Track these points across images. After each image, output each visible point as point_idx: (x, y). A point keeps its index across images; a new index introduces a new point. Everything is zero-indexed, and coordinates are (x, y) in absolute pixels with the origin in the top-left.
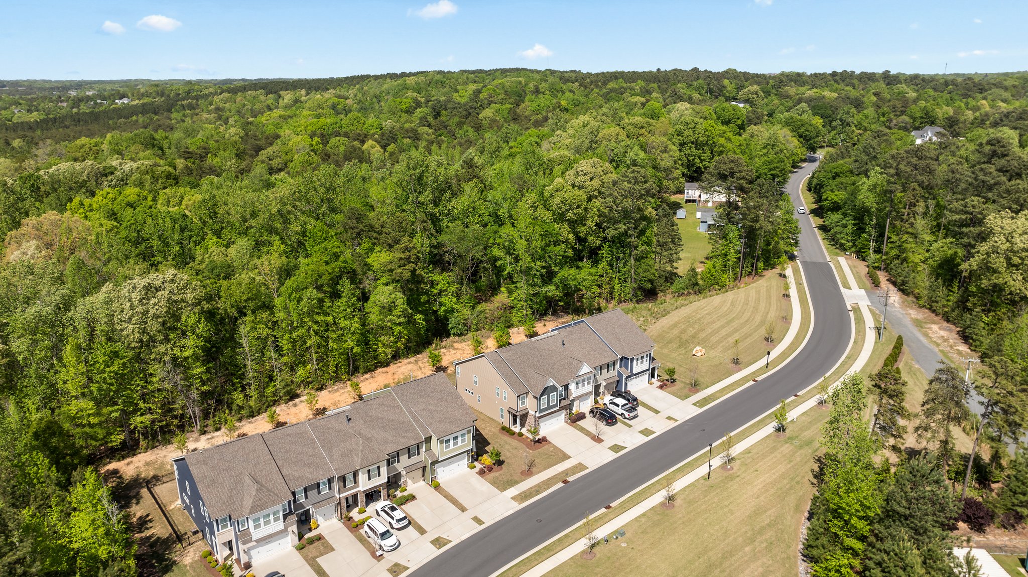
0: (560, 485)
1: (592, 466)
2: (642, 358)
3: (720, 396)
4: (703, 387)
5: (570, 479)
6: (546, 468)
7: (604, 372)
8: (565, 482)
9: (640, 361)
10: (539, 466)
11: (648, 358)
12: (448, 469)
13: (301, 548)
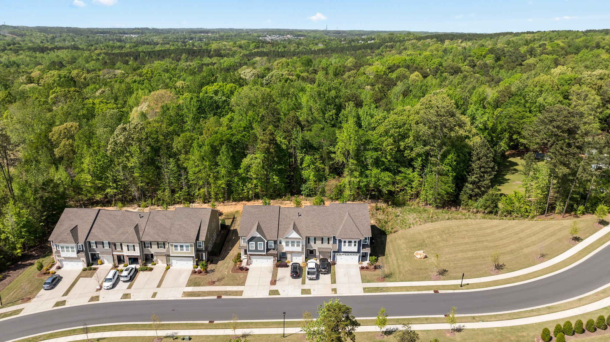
0: (215, 297)
1: (245, 296)
2: (350, 242)
3: (391, 291)
4: (391, 279)
5: (224, 297)
6: (223, 285)
7: (319, 242)
8: (219, 297)
9: (347, 244)
10: (222, 282)
11: (357, 244)
12: (180, 263)
13: (84, 270)
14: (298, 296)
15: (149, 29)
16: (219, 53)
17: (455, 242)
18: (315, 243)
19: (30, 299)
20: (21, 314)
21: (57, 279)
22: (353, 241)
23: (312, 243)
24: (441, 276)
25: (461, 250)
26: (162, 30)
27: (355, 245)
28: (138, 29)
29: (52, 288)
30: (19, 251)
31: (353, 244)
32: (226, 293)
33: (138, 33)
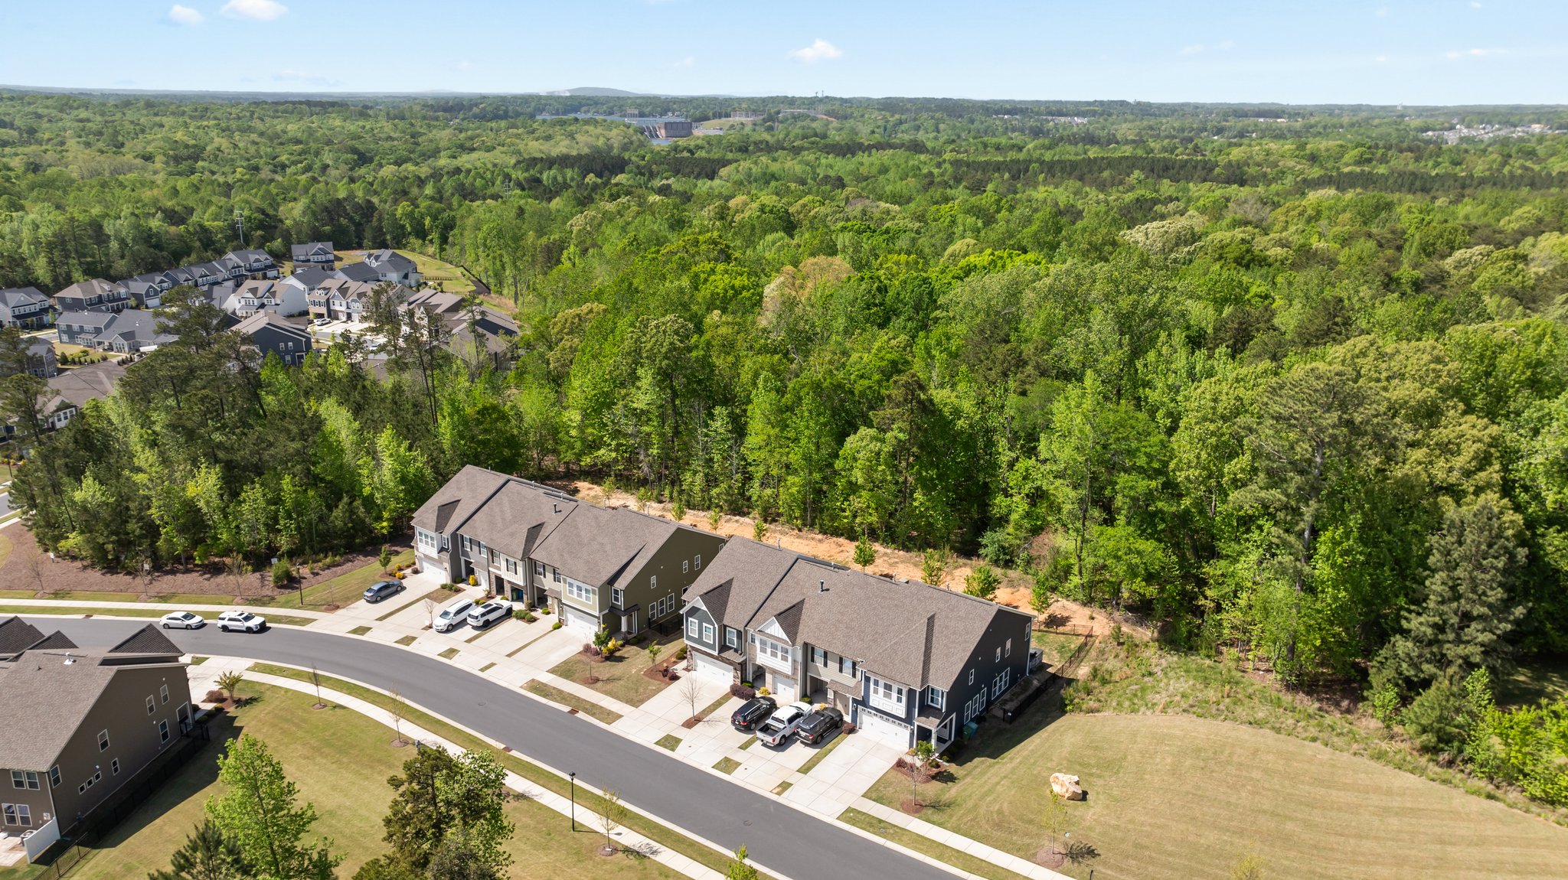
0: (568, 709)
1: (615, 728)
2: (888, 687)
3: (900, 842)
4: (936, 817)
5: (581, 715)
6: (607, 693)
7: (833, 665)
8: (573, 712)
9: (881, 690)
10: (609, 687)
11: (904, 699)
12: (579, 622)
13: (444, 587)
14: (703, 768)
15: (1128, 104)
16: (1238, 172)
17: (1199, 788)
18: (826, 665)
19: (338, 607)
20: (307, 628)
21: (393, 589)
22: (895, 688)
23: (819, 662)
24: (1067, 862)
25: (1193, 819)
26: (1160, 106)
27: (899, 700)
28: (1102, 103)
29: (376, 602)
30: (385, 524)
31: (895, 695)
32: (593, 709)
33: (1094, 113)
